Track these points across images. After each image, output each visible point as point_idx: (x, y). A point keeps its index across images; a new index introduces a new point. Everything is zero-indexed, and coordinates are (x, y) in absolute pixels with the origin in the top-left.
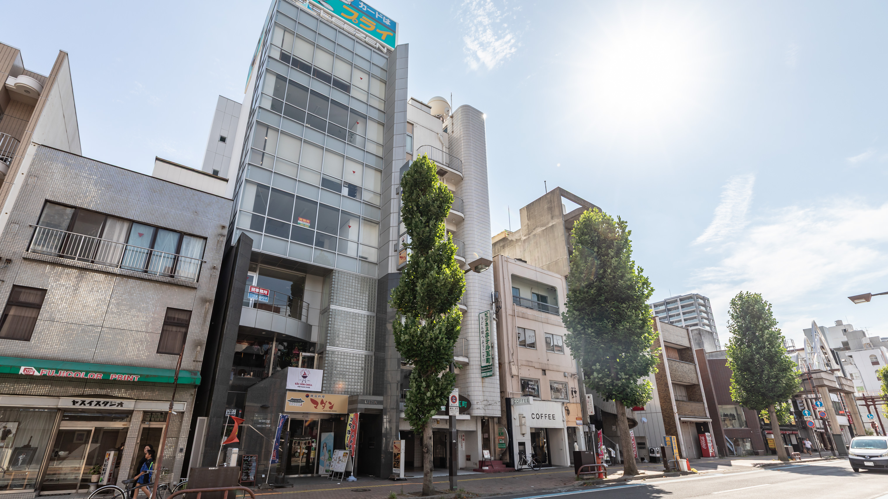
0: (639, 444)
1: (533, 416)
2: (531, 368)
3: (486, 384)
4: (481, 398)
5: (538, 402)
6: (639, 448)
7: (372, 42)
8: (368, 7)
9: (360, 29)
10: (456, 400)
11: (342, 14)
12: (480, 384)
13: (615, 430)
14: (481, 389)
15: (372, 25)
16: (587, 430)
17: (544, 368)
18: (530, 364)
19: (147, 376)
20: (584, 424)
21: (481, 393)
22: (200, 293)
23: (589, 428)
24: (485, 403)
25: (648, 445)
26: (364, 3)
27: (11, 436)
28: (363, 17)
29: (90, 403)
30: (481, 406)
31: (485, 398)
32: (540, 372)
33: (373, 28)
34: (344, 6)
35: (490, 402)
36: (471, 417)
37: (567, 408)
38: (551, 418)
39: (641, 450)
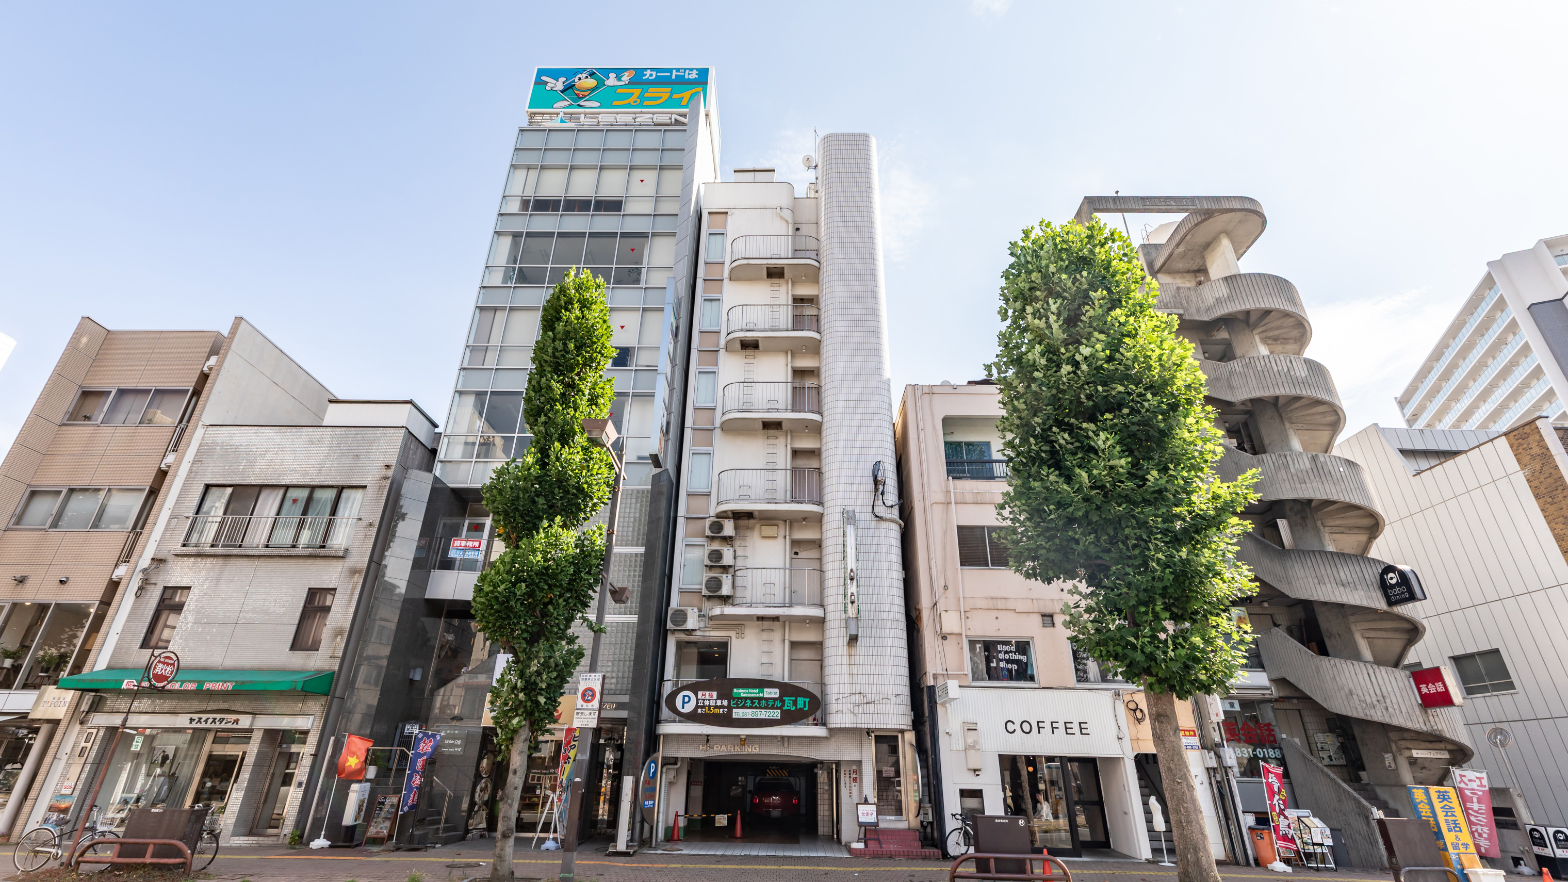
0: (1497, 811)
1: (1011, 727)
2: (1000, 614)
3: (859, 659)
4: (847, 689)
5: (1028, 692)
6: (1499, 825)
7: (664, 119)
8: (658, 70)
9: (643, 110)
10: (593, 696)
11: (615, 103)
12: (845, 660)
13: (1393, 766)
14: (845, 669)
15: (664, 92)
16: (1213, 763)
17: (1048, 611)
18: (1000, 604)
19: (243, 682)
20: (1204, 747)
21: (846, 679)
22: (349, 563)
23: (1218, 757)
24: (857, 698)
25: (1525, 816)
26: (652, 69)
27: (168, 762)
28: (650, 90)
29: (206, 721)
30: (845, 707)
31: (857, 689)
32: (1038, 619)
33: (666, 96)
34: (619, 91)
35: (870, 698)
36: (830, 730)
37: (1132, 706)
38: (1076, 729)
39: (1505, 831)
